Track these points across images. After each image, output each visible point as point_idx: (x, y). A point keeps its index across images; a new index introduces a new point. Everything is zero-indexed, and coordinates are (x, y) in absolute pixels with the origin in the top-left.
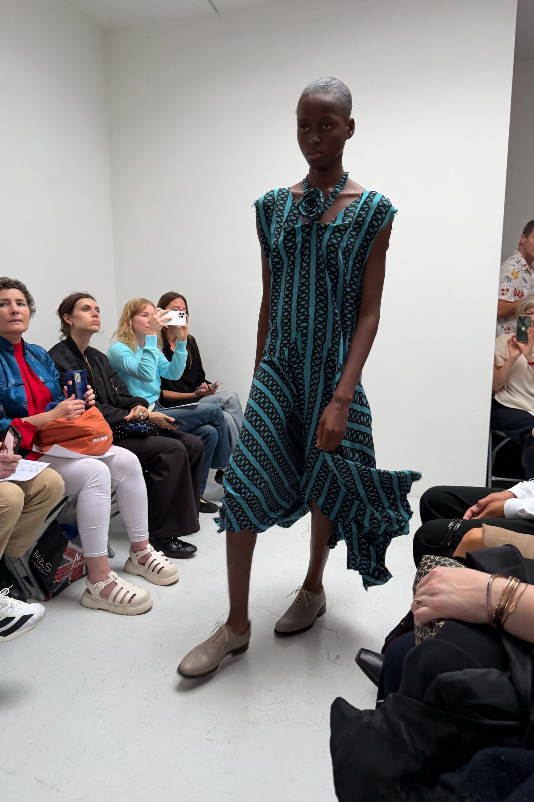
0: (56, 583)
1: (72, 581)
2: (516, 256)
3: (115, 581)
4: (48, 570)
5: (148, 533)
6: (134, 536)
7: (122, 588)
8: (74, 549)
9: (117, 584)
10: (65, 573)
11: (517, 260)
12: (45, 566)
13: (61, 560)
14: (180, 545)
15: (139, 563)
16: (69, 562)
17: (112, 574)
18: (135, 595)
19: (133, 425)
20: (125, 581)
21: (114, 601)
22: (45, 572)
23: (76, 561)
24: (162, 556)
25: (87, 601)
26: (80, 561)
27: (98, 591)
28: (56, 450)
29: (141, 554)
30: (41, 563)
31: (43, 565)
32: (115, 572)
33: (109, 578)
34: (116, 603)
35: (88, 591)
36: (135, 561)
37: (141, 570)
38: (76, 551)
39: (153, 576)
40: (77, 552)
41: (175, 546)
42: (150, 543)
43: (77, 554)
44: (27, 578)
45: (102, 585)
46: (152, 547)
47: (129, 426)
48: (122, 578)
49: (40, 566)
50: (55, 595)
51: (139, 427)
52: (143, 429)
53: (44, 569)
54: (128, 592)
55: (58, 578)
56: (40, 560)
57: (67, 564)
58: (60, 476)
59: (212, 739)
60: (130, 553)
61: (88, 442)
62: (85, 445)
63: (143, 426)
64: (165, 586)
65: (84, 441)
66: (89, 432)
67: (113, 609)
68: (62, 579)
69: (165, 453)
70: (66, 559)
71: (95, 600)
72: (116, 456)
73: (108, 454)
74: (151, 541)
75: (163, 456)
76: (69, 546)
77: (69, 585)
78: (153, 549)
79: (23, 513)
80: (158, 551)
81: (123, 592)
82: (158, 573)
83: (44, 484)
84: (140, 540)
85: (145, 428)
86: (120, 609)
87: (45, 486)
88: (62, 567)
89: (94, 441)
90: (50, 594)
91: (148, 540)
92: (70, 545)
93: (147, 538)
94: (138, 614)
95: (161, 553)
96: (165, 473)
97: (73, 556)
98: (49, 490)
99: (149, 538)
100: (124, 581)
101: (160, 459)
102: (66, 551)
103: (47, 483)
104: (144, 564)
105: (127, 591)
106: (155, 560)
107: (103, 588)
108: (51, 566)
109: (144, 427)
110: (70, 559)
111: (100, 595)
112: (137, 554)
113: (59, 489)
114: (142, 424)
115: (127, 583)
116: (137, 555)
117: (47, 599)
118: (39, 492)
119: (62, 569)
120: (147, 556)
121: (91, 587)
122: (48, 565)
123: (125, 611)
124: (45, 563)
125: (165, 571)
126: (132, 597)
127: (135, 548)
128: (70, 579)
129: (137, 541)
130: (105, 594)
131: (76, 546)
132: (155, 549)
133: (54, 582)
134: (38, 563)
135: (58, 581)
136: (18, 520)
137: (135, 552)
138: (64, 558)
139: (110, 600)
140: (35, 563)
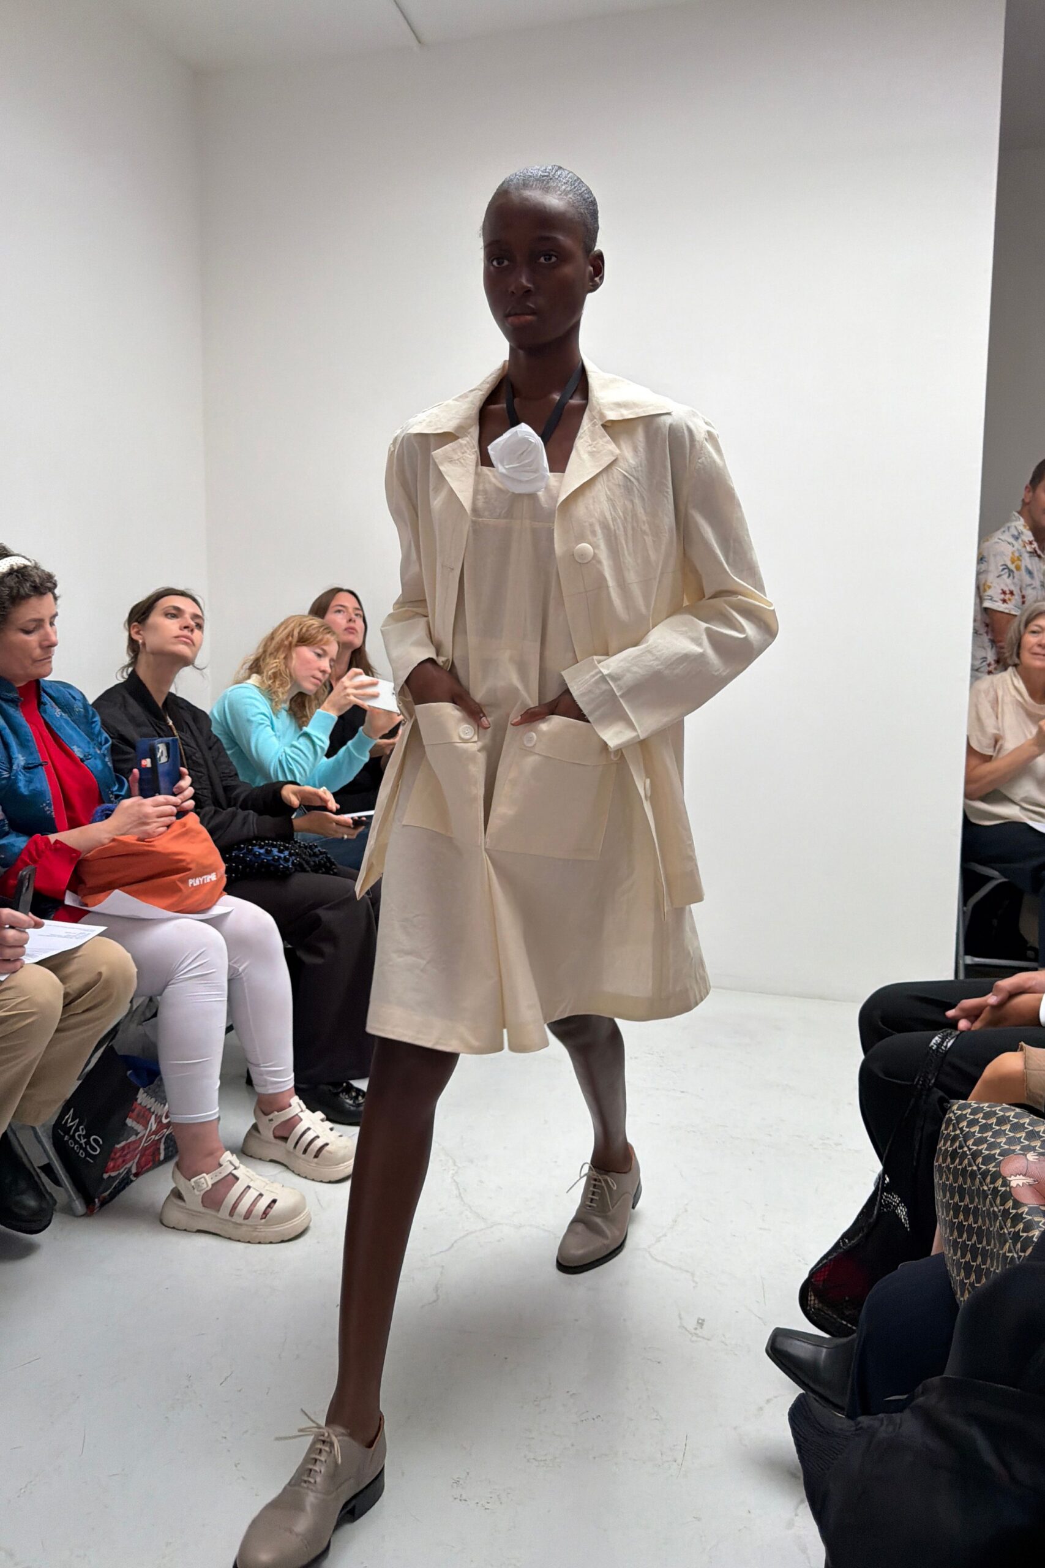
0: (110, 1176)
1: (137, 1175)
2: (1014, 524)
3: (235, 1172)
4: (95, 1150)
5: (292, 1075)
6: (266, 1081)
7: (249, 1187)
8: (148, 1107)
9: (237, 1179)
10: (128, 1157)
11: (1016, 533)
12: (88, 1143)
13: (123, 1130)
14: (360, 1098)
15: (276, 1137)
16: (137, 1134)
17: (228, 1157)
18: (274, 1201)
19: (262, 851)
20: (254, 1173)
21: (231, 1214)
22: (88, 1154)
23: (150, 1130)
24: (322, 1120)
25: (174, 1215)
26: (155, 1133)
27: (199, 1194)
28: (118, 902)
29: (280, 1117)
30: (79, 1136)
31: (83, 1141)
32: (232, 1153)
33: (220, 1165)
34: (235, 1219)
35: (177, 1194)
36: (267, 1133)
37: (278, 1150)
38: (152, 1110)
39: (306, 1163)
40: (153, 1113)
41: (351, 1102)
42: (297, 1094)
43: (153, 1117)
44: (48, 1169)
45: (207, 1180)
46: (301, 1102)
47: (254, 855)
48: (247, 1167)
49: (76, 1142)
50: (104, 1203)
51: (274, 857)
52: (282, 862)
53: (85, 1150)
54: (261, 1195)
55: (114, 1167)
56: (77, 1130)
57: (133, 1138)
58: (129, 955)
59: (464, 1497)
60: (256, 1117)
61: (179, 884)
62: (174, 890)
63: (282, 855)
64: (330, 1182)
65: (174, 882)
66: (184, 864)
67: (230, 1230)
68: (121, 1171)
69: (329, 909)
70: (132, 1128)
71: (193, 1214)
72: (231, 916)
73: (217, 910)
74: (298, 1091)
75: (324, 914)
76: (139, 1101)
77: (132, 1181)
78: (304, 1107)
79: (57, 1031)
80: (313, 1111)
81: (251, 1195)
82: (316, 1156)
83: (97, 972)
84: (278, 1088)
85: (286, 860)
86: (243, 1232)
87: (100, 974)
88: (123, 1143)
89: (191, 882)
90: (96, 1200)
91: (293, 1089)
92: (142, 1097)
93: (292, 1084)
94: (283, 1241)
95: (319, 1115)
96: (327, 948)
97: (144, 1119)
98: (108, 984)
99: (295, 1086)
100: (251, 1172)
101: (318, 921)
102: (133, 1111)
103: (104, 970)
104: (285, 1139)
105: (258, 1193)
106: (309, 1129)
107: (210, 1186)
108: (101, 1142)
109: (285, 857)
110: (139, 1128)
111: (202, 1202)
112: (271, 1117)
113: (127, 981)
114: (280, 851)
115: (257, 1176)
116: (271, 1120)
117: (89, 1212)
118: (87, 988)
119: (123, 1148)
120: (293, 1122)
121: (183, 1185)
122: (95, 1140)
123: (255, 1234)
124: (87, 1136)
125: (330, 1152)
126: (269, 1206)
127: (267, 1105)
128: (134, 1171)
129: (271, 1092)
130: (213, 1199)
131: (153, 1100)
132: (308, 1108)
133: (106, 1176)
134: (73, 1137)
135: (113, 1174)
136: (47, 1047)
137: (266, 1114)
138: (129, 1125)
139: (224, 1212)
140: (66, 1138)
